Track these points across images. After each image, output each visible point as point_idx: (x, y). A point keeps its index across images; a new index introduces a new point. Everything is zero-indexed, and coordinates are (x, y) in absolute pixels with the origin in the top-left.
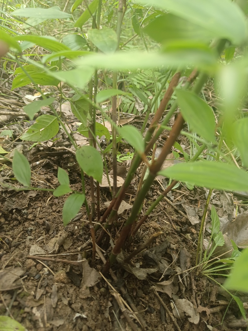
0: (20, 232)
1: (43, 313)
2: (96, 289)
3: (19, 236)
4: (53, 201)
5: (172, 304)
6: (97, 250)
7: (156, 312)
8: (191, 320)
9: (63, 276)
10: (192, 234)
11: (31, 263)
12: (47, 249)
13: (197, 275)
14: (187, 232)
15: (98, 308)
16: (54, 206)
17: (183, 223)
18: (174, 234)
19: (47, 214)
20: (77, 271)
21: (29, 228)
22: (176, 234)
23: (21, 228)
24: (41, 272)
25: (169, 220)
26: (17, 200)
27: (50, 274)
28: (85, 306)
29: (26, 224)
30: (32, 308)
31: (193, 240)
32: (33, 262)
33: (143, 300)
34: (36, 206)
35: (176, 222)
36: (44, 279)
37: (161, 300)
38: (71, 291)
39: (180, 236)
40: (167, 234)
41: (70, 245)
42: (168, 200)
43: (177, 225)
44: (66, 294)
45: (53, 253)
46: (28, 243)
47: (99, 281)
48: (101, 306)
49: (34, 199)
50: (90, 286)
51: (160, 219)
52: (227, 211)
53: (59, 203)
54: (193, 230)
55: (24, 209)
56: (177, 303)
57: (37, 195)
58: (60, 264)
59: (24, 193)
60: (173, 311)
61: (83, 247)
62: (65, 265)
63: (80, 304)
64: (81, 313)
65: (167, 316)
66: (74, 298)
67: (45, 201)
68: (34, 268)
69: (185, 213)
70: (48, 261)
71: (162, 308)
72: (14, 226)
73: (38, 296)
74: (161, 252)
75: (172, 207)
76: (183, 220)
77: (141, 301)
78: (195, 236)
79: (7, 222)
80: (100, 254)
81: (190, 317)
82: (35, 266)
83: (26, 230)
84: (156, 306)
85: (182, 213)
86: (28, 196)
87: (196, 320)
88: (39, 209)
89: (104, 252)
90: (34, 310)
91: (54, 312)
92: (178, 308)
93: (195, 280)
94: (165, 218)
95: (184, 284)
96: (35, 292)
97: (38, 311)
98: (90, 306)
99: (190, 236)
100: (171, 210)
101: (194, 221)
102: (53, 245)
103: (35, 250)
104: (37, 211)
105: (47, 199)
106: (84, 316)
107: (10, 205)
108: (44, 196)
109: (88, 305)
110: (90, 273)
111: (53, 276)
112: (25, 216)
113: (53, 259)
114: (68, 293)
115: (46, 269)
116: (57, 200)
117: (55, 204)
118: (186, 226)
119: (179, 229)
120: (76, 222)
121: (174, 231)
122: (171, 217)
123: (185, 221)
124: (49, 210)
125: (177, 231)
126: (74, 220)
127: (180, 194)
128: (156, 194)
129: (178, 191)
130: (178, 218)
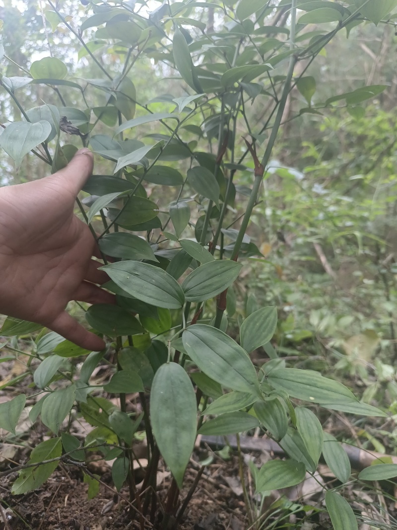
4: (70, 501)
10: (241, 508)
14: (234, 507)
17: (227, 499)
18: (221, 509)
19: (70, 513)
22: (223, 509)
25: (211, 499)
31: (244, 514)
34: (53, 509)
35: (220, 498)
39: (229, 512)
43: (222, 500)
49: (49, 500)
53: (77, 502)
54: (241, 503)
55: (41, 513)
57: (52, 494)
59: (36, 495)
67: (63, 502)
69: (227, 485)
74: (211, 524)
75: (212, 483)
76: (227, 494)
78: (245, 509)
85: (224, 487)
86: (42, 498)
88: (58, 510)
94: (207, 497)
99: (240, 510)
100: (210, 486)
101: (239, 491)
104: (57, 513)
105: (64, 500)
108: (60, 496)
112: (46, 520)
117: (73, 504)
118: (232, 499)
119: (224, 504)
120: (108, 513)
121: (220, 507)
122: (213, 495)
123: (229, 495)
124: (70, 510)
125: (223, 506)
126: (105, 511)
127: (216, 468)
128: (188, 473)
129: (213, 466)
130: (220, 492)
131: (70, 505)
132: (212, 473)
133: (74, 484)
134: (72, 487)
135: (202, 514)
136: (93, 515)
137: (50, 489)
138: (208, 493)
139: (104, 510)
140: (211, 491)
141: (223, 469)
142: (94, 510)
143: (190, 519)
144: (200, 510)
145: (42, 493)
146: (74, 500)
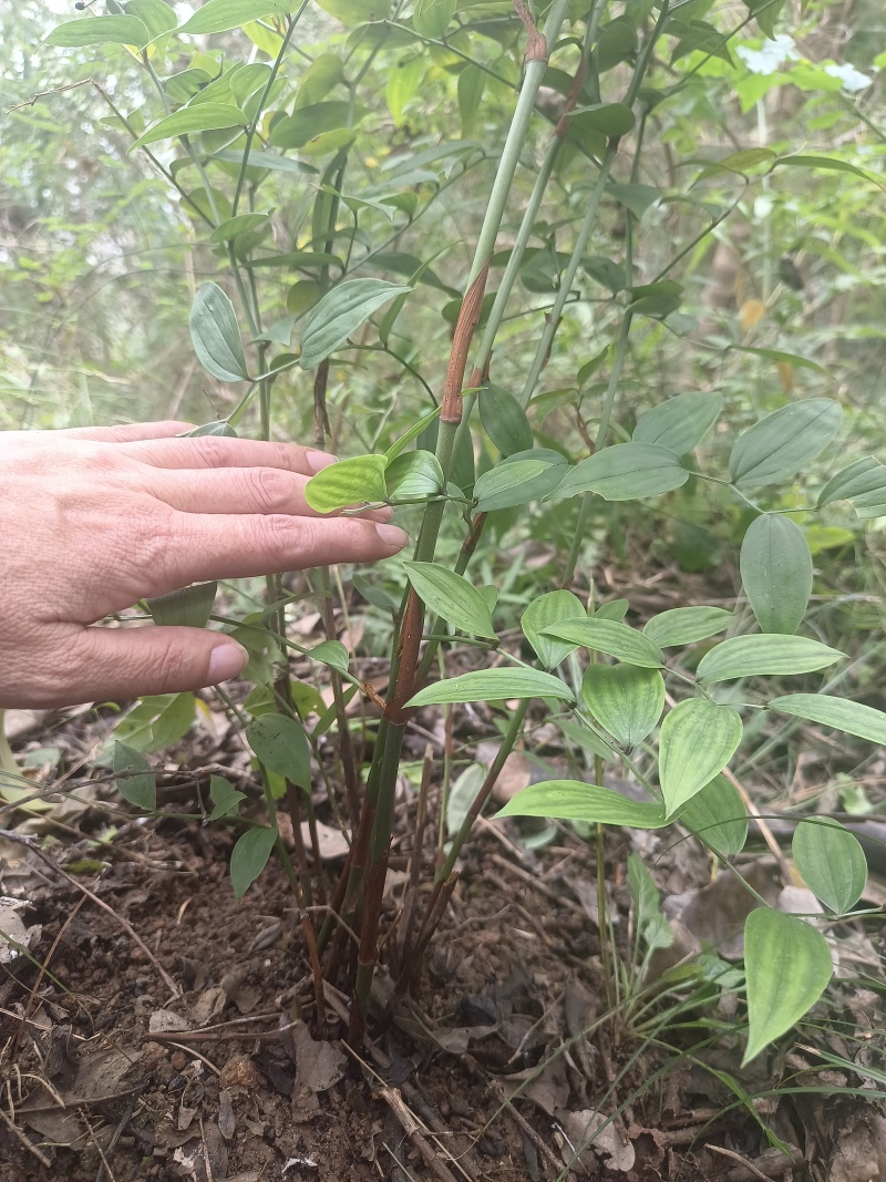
0: (114, 994)
1: (201, 1158)
2: (336, 1097)
3: (113, 1002)
4: (195, 913)
5: (558, 1136)
6: (328, 996)
7: (514, 1159)
8: (612, 1165)
9: (246, 1067)
11: (156, 1050)
12: (196, 1017)
13: (617, 1043)
14: (588, 952)
15: (347, 1145)
16: (200, 924)
17: (574, 932)
18: (551, 959)
19: (182, 943)
20: (280, 1060)
21: (139, 981)
22: (556, 958)
23: (115, 984)
24: (184, 1073)
25: (531, 928)
26: (98, 917)
27: (207, 1072)
28: (310, 1142)
29: (130, 972)
30: (172, 1151)
32: (161, 1048)
33: (469, 1123)
34: (150, 929)
35: (553, 930)
36: (194, 1086)
37: (521, 1118)
38: (269, 1107)
39: (570, 964)
40: (529, 963)
41: (256, 1001)
42: (526, 875)
43: (559, 935)
44: (255, 1113)
45: (213, 1022)
46: (140, 1010)
47: (342, 1075)
48: (352, 1138)
49: (141, 910)
50: (320, 1089)
51: (507, 926)
52: (693, 875)
53: (211, 917)
55: (117, 938)
56: (570, 1127)
57: (151, 898)
58: (233, 1046)
59: (115, 897)
60: (564, 1154)
61: (289, 995)
62: (245, 1045)
63: (296, 1137)
64: (302, 1158)
65: (546, 1167)
66: (278, 1123)
67: (172, 916)
68: (165, 1061)
69: (577, 901)
70: (200, 1042)
71: (528, 1143)
72: (95, 983)
73: (183, 1123)
74: (508, 997)
75: (541, 893)
76: (575, 920)
77: (465, 1125)
79: (75, 975)
80: (336, 1004)
81: (608, 1156)
82: (168, 1057)
83: (130, 987)
84: (509, 1138)
85: (570, 903)
86: (126, 905)
87: (625, 1160)
88: (159, 933)
89: (346, 998)
90: (178, 1156)
91: (230, 1158)
92: (574, 1141)
93: (614, 1058)
94: (523, 923)
95: (583, 1072)
96: (176, 1114)
97: (187, 1155)
98: (322, 1143)
100: (538, 900)
102: (208, 1007)
103: (161, 1021)
104: (155, 940)
105: (178, 910)
106: (310, 1162)
107: (80, 930)
108: (169, 900)
109: (317, 1141)
110: (316, 1056)
111: (218, 1076)
112: (124, 955)
113: (214, 1036)
114: (262, 1113)
115: (197, 1064)
116: (206, 909)
117: (202, 919)
118: (584, 935)
119: (562, 945)
120: (265, 952)
121: (548, 952)
122: (540, 920)
123: (580, 924)
124: (186, 934)
125: (556, 951)
126: (261, 946)
127: (563, 856)
128: (489, 864)
129: (555, 850)
130: (557, 916)
131: (192, 923)
132: (546, 869)
133: (218, 873)
134: (213, 880)
135: (498, 969)
136: (233, 951)
137: (147, 886)
138: (529, 916)
139: (257, 944)
140: (536, 911)
141: (575, 860)
142: (238, 940)
143: (460, 981)
144: (492, 957)
145: (130, 893)
146: (204, 912)
